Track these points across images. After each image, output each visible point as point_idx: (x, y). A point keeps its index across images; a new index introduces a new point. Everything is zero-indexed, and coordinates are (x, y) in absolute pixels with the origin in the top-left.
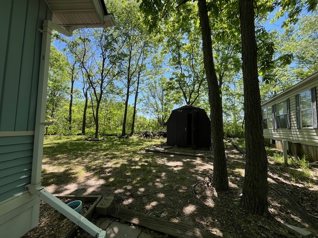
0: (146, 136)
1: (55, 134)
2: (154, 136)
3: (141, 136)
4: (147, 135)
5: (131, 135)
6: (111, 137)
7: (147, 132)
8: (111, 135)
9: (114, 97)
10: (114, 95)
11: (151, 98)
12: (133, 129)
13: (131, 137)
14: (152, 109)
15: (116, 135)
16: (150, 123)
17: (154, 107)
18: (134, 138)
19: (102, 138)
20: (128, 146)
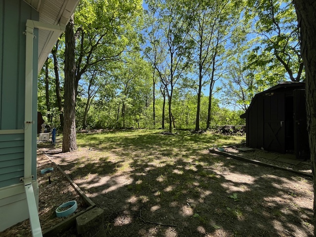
0: (223, 132)
1: (144, 128)
2: (234, 132)
3: (217, 132)
4: (225, 131)
5: (205, 130)
6: (185, 132)
7: (225, 127)
8: (186, 130)
9: (190, 91)
10: (189, 89)
11: (234, 84)
12: (208, 123)
13: (205, 133)
14: (237, 98)
15: (190, 130)
16: (234, 115)
17: (239, 95)
18: (209, 133)
19: (175, 132)
20: (195, 143)
